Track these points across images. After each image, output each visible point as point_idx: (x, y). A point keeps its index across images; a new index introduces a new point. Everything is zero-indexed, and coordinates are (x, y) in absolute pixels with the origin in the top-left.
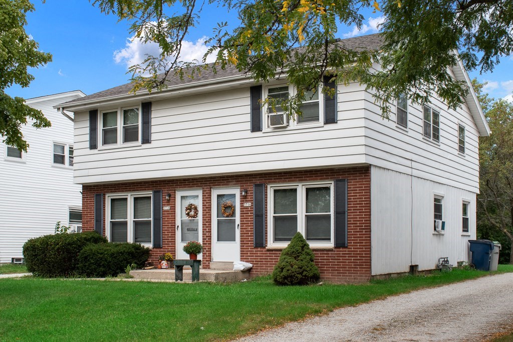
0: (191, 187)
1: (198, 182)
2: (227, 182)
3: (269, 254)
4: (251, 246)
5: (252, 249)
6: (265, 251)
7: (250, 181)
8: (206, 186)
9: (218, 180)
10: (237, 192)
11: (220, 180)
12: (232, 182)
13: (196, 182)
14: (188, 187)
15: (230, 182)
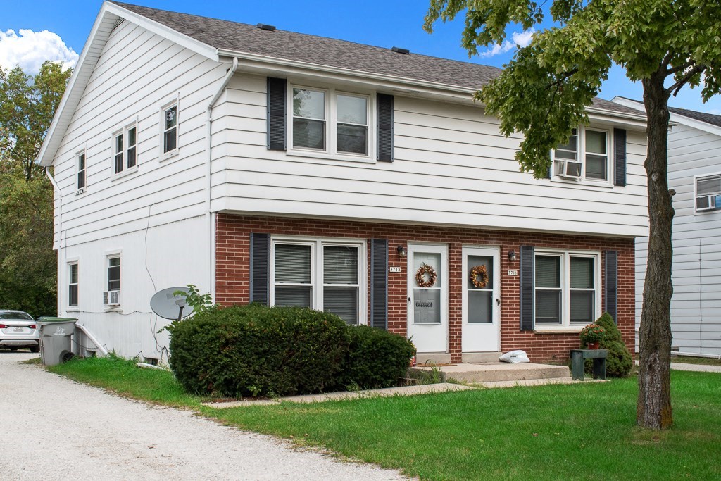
0: (434, 240)
1: (445, 233)
2: (486, 239)
3: (538, 339)
4: (516, 329)
5: (518, 333)
6: (533, 336)
7: (516, 240)
8: (456, 241)
9: (474, 235)
10: (494, 253)
11: (476, 235)
12: (492, 239)
13: (442, 233)
14: (430, 240)
15: (490, 239)
